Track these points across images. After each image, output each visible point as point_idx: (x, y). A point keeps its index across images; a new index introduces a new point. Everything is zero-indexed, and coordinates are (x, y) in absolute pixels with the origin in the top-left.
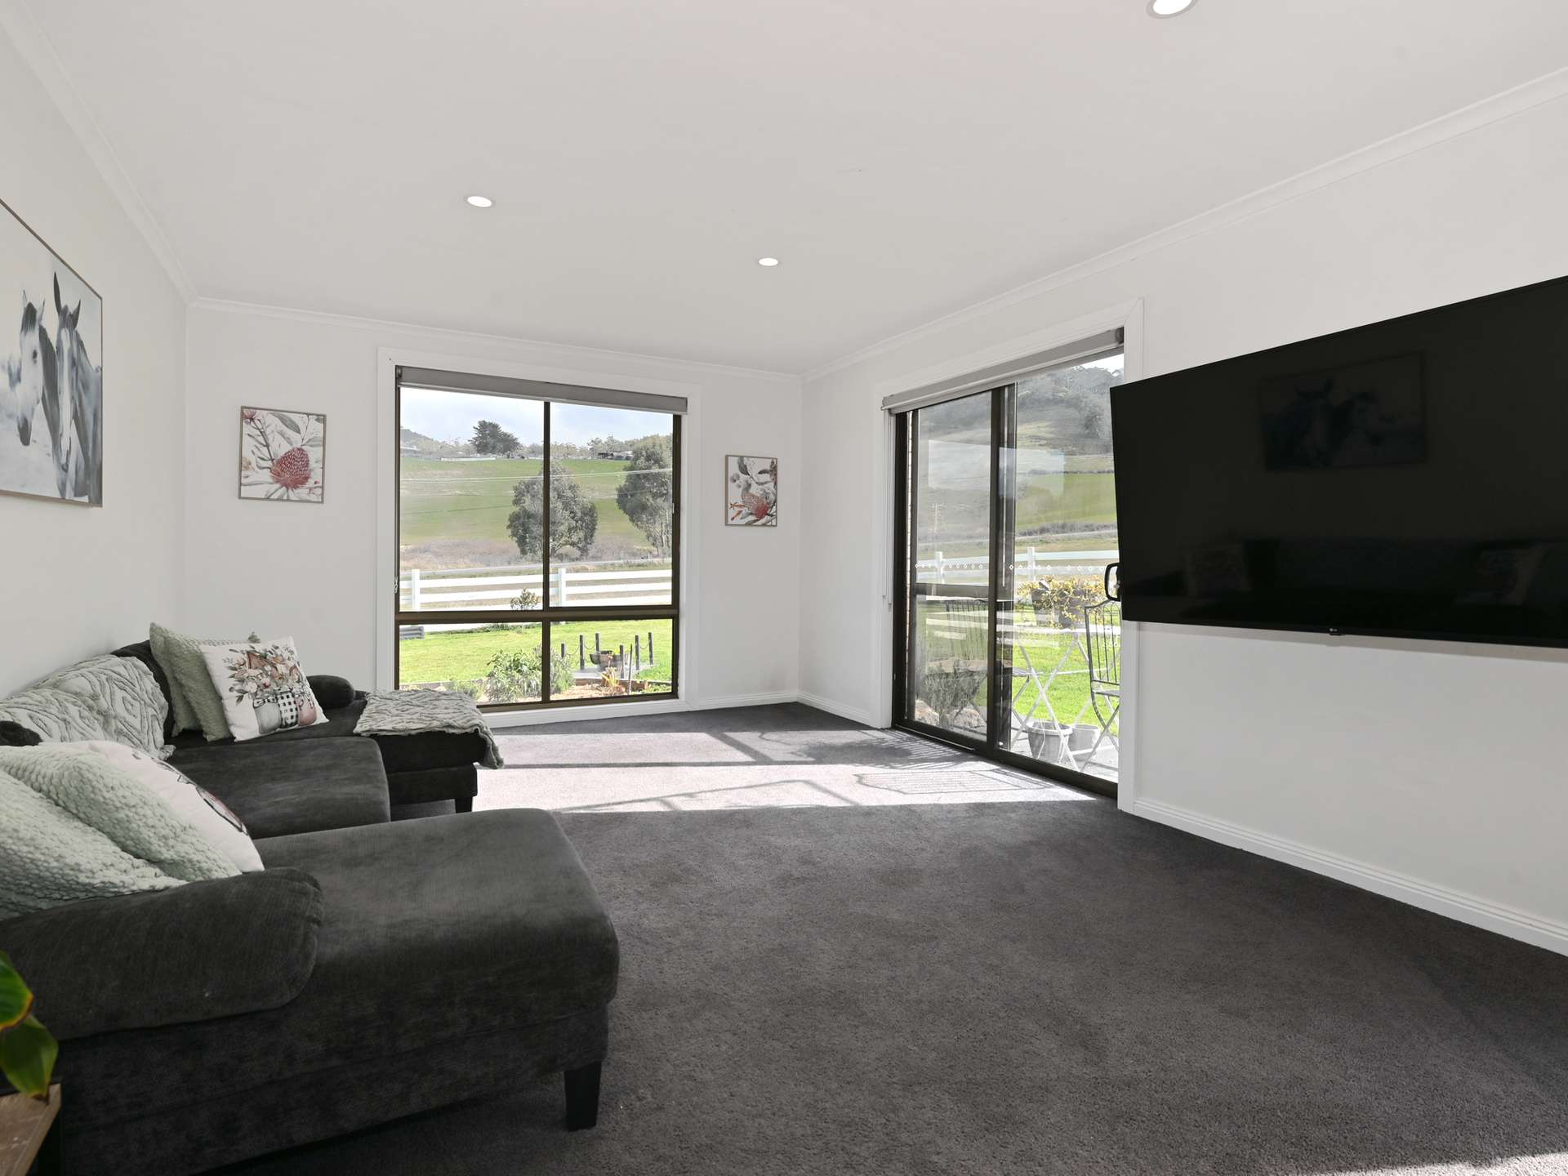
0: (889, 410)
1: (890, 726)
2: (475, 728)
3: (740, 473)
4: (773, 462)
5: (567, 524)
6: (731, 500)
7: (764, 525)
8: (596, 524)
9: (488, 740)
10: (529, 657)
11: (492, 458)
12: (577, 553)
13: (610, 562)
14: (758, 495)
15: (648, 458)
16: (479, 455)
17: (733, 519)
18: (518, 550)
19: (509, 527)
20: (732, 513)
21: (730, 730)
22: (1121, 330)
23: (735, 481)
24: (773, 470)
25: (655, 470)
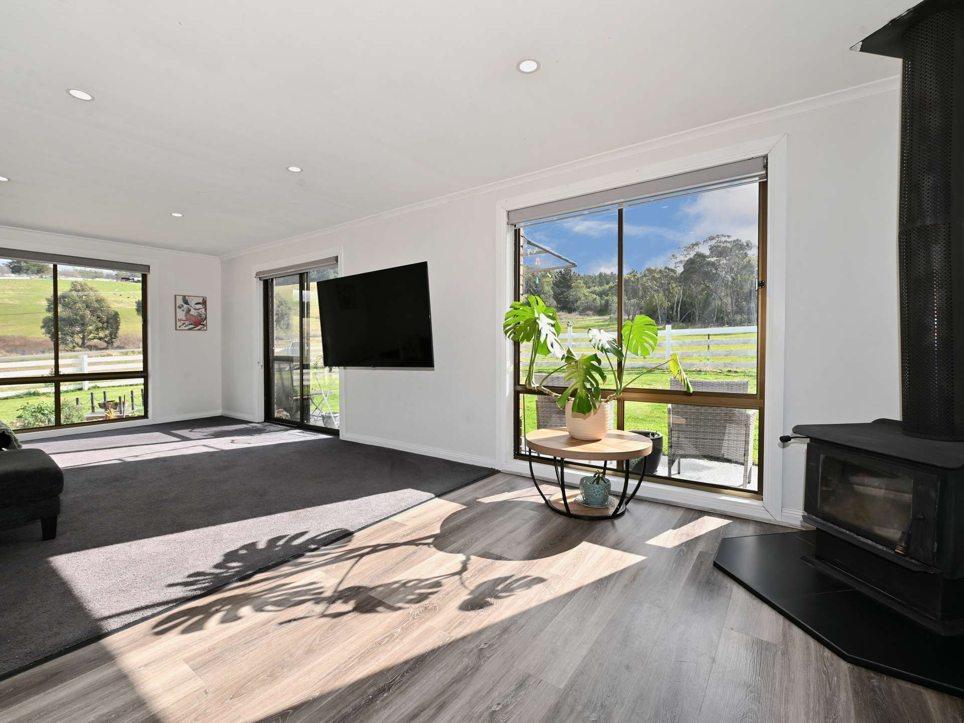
0: (259, 278)
1: (263, 421)
2: (3, 431)
3: (183, 304)
4: (204, 299)
5: (94, 325)
6: (179, 317)
7: (199, 330)
8: (119, 325)
9: (12, 436)
10: (49, 405)
11: (24, 277)
12: (105, 345)
13: (131, 350)
14: (195, 315)
16: (13, 275)
17: (180, 327)
18: (52, 343)
19: (43, 327)
20: (179, 324)
21: (175, 430)
22: (337, 257)
23: (181, 308)
24: (204, 303)
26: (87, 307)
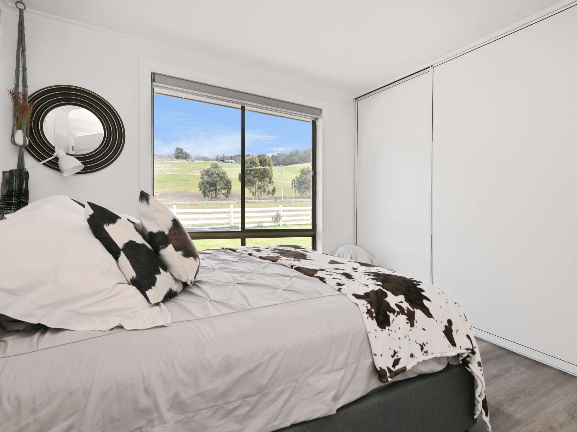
5: (221, 187)
8: (231, 187)
11: (181, 161)
12: (225, 197)
15: (251, 163)
16: (176, 160)
18: (203, 195)
19: (198, 187)
25: (254, 168)
26: (219, 176)
